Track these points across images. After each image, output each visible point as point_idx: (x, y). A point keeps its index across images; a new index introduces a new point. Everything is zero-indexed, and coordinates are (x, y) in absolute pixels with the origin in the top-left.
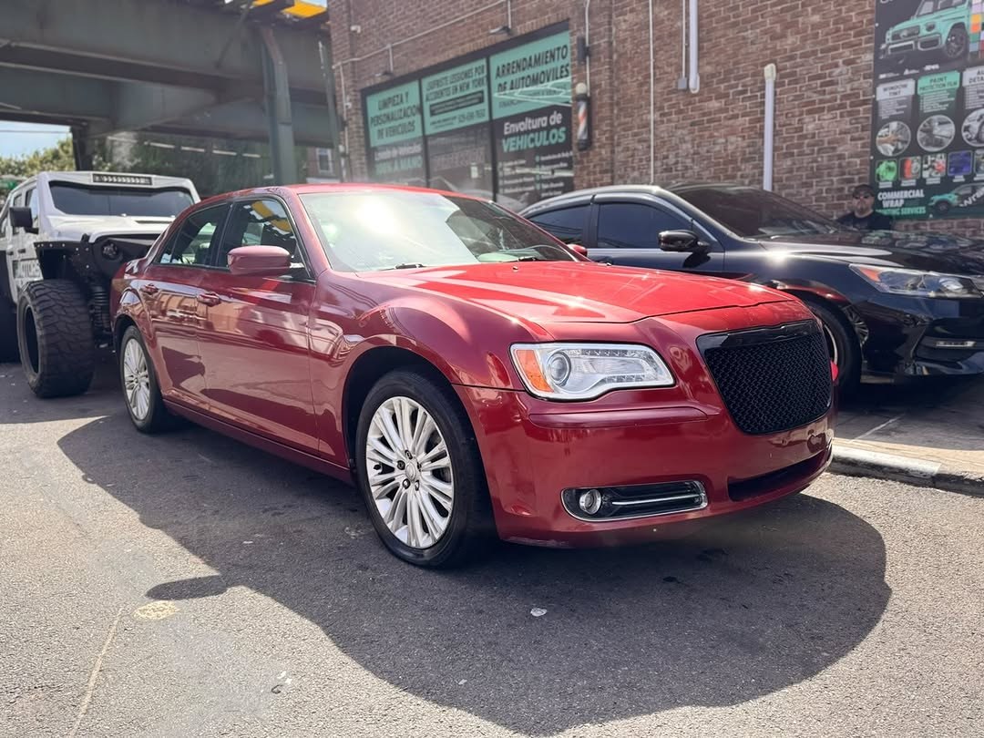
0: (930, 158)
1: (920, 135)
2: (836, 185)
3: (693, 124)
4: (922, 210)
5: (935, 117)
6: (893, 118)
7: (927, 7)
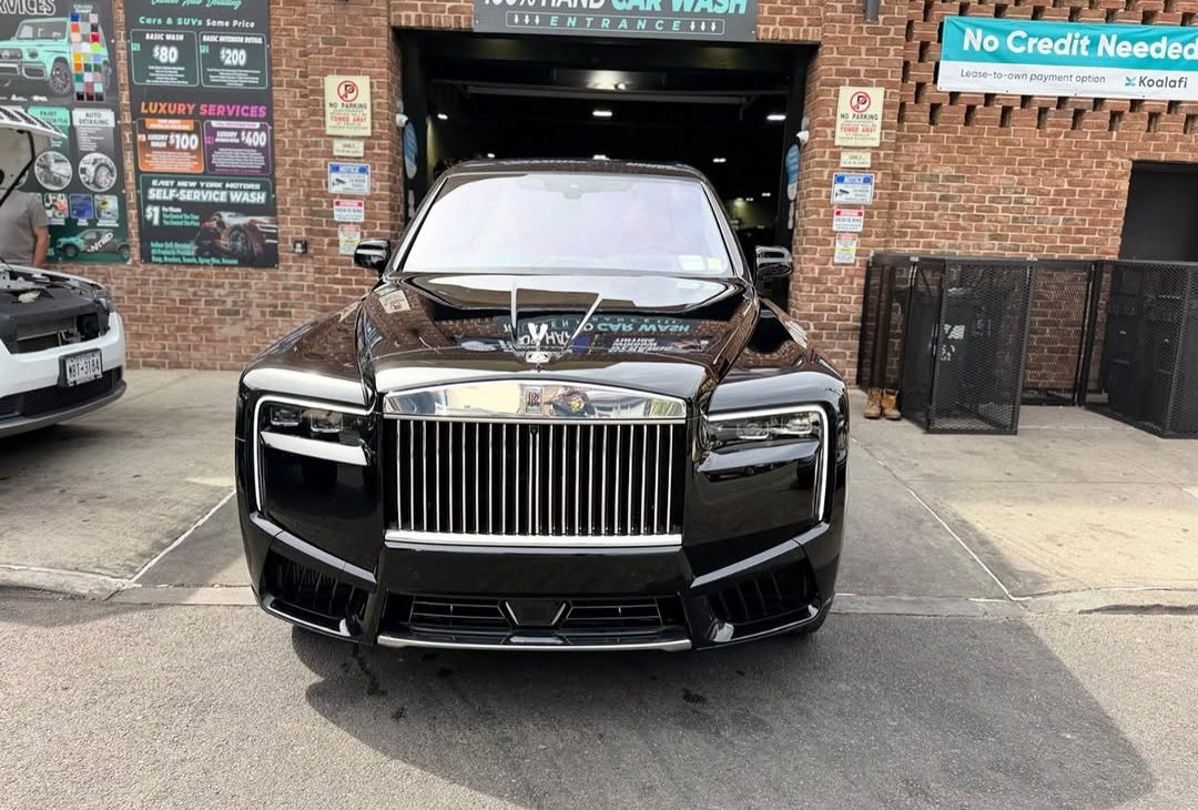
0: (51, 197)
1: (37, 170)
5: (50, 153)
7: (27, 31)
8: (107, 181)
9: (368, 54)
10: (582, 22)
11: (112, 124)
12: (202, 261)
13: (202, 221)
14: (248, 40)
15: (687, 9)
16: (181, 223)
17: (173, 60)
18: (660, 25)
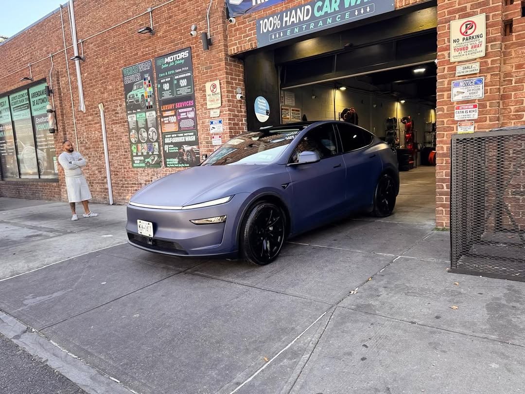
0: (143, 145)
1: (140, 136)
2: (123, 153)
3: (86, 125)
4: (144, 165)
5: (142, 129)
6: (133, 128)
7: (135, 88)
8: (155, 138)
9: (219, 70)
10: (301, 29)
11: (155, 117)
12: (180, 165)
13: (179, 149)
14: (187, 75)
15: (353, 4)
16: (173, 151)
17: (168, 88)
18: (338, 19)
